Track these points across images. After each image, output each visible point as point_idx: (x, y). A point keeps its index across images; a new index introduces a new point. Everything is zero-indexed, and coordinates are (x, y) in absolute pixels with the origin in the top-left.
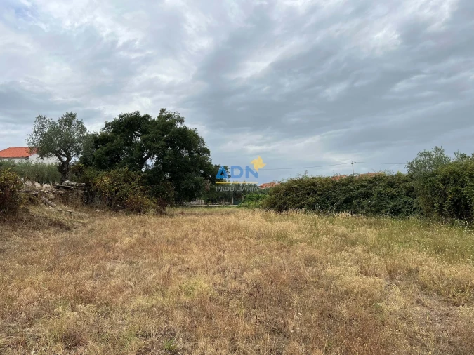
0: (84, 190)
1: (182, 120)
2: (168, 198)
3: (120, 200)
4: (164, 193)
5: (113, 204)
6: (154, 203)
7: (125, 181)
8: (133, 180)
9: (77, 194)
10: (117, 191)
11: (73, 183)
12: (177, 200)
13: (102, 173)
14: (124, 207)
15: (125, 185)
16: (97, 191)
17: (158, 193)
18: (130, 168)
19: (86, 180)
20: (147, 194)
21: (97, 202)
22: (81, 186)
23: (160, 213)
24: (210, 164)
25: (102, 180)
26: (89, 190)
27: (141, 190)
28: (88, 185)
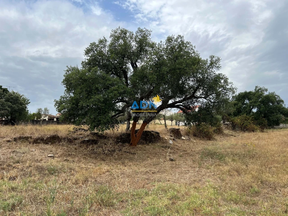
0: (232, 125)
1: (266, 90)
2: (265, 125)
3: (245, 127)
4: (262, 123)
5: (243, 129)
6: (259, 128)
7: (245, 120)
8: (249, 119)
9: (230, 126)
10: (243, 124)
11: (228, 123)
12: (269, 125)
13: (236, 118)
14: (247, 130)
15: (246, 121)
16: (236, 125)
17: (260, 123)
18: (246, 114)
19: (232, 121)
20: (255, 124)
21: (237, 129)
22: (231, 123)
23: (262, 131)
24: (284, 108)
25: (237, 121)
26: (233, 124)
27: (252, 123)
28: (233, 123)
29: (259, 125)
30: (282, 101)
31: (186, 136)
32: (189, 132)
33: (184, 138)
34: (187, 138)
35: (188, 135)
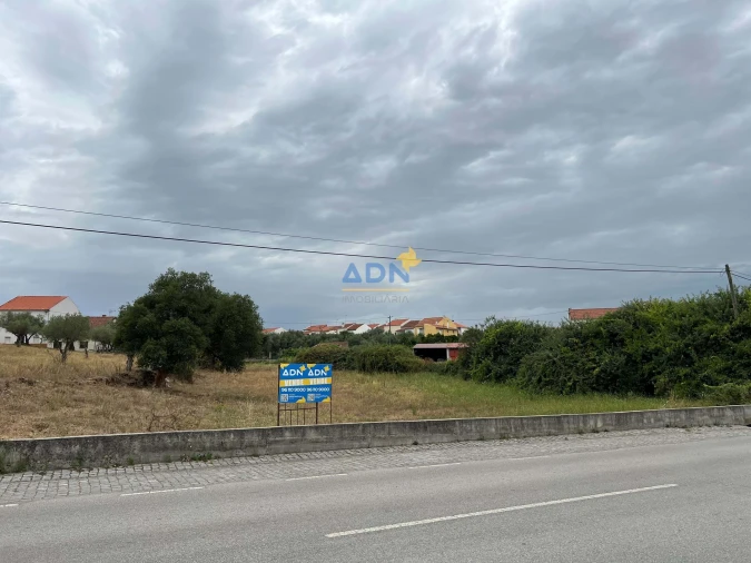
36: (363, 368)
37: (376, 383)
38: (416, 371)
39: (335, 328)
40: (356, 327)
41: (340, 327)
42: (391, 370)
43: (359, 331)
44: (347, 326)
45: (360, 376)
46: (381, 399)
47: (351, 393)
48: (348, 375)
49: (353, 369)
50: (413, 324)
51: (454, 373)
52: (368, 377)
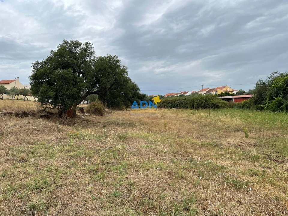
29: (125, 105)
30: (139, 89)
31: (87, 113)
32: (89, 111)
33: (87, 115)
34: (89, 115)
35: (89, 113)
36: (193, 107)
37: (202, 114)
38: (224, 107)
39: (177, 94)
40: (186, 93)
41: (179, 93)
42: (209, 107)
43: (187, 94)
44: (182, 93)
45: (192, 111)
46: (210, 123)
47: (188, 120)
48: (185, 110)
49: (187, 108)
50: (212, 90)
51: (249, 107)
52: (196, 111)
